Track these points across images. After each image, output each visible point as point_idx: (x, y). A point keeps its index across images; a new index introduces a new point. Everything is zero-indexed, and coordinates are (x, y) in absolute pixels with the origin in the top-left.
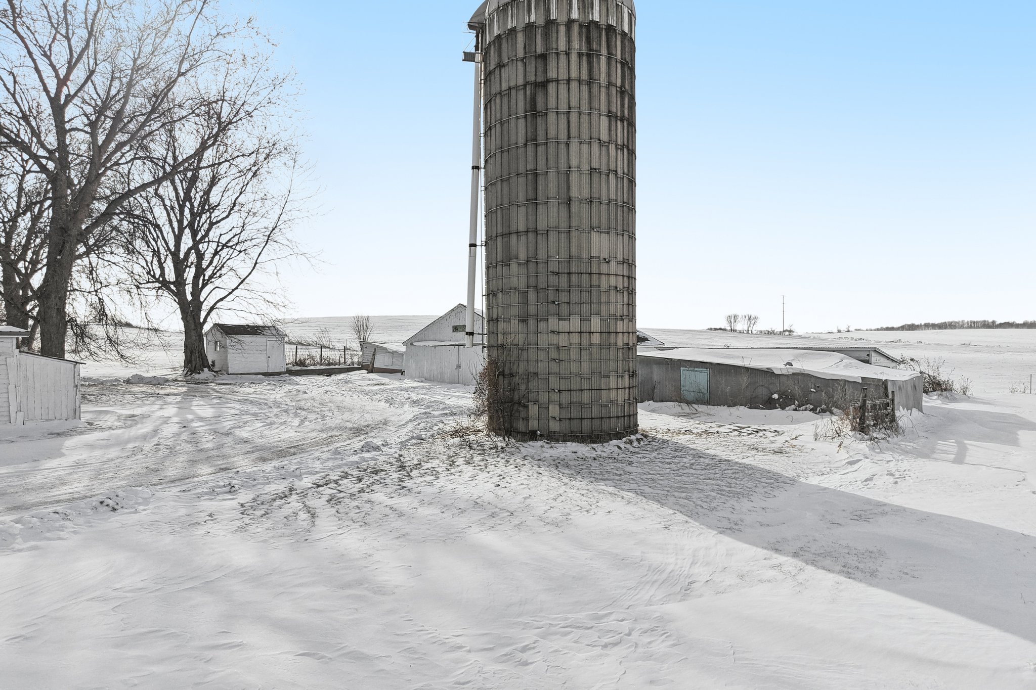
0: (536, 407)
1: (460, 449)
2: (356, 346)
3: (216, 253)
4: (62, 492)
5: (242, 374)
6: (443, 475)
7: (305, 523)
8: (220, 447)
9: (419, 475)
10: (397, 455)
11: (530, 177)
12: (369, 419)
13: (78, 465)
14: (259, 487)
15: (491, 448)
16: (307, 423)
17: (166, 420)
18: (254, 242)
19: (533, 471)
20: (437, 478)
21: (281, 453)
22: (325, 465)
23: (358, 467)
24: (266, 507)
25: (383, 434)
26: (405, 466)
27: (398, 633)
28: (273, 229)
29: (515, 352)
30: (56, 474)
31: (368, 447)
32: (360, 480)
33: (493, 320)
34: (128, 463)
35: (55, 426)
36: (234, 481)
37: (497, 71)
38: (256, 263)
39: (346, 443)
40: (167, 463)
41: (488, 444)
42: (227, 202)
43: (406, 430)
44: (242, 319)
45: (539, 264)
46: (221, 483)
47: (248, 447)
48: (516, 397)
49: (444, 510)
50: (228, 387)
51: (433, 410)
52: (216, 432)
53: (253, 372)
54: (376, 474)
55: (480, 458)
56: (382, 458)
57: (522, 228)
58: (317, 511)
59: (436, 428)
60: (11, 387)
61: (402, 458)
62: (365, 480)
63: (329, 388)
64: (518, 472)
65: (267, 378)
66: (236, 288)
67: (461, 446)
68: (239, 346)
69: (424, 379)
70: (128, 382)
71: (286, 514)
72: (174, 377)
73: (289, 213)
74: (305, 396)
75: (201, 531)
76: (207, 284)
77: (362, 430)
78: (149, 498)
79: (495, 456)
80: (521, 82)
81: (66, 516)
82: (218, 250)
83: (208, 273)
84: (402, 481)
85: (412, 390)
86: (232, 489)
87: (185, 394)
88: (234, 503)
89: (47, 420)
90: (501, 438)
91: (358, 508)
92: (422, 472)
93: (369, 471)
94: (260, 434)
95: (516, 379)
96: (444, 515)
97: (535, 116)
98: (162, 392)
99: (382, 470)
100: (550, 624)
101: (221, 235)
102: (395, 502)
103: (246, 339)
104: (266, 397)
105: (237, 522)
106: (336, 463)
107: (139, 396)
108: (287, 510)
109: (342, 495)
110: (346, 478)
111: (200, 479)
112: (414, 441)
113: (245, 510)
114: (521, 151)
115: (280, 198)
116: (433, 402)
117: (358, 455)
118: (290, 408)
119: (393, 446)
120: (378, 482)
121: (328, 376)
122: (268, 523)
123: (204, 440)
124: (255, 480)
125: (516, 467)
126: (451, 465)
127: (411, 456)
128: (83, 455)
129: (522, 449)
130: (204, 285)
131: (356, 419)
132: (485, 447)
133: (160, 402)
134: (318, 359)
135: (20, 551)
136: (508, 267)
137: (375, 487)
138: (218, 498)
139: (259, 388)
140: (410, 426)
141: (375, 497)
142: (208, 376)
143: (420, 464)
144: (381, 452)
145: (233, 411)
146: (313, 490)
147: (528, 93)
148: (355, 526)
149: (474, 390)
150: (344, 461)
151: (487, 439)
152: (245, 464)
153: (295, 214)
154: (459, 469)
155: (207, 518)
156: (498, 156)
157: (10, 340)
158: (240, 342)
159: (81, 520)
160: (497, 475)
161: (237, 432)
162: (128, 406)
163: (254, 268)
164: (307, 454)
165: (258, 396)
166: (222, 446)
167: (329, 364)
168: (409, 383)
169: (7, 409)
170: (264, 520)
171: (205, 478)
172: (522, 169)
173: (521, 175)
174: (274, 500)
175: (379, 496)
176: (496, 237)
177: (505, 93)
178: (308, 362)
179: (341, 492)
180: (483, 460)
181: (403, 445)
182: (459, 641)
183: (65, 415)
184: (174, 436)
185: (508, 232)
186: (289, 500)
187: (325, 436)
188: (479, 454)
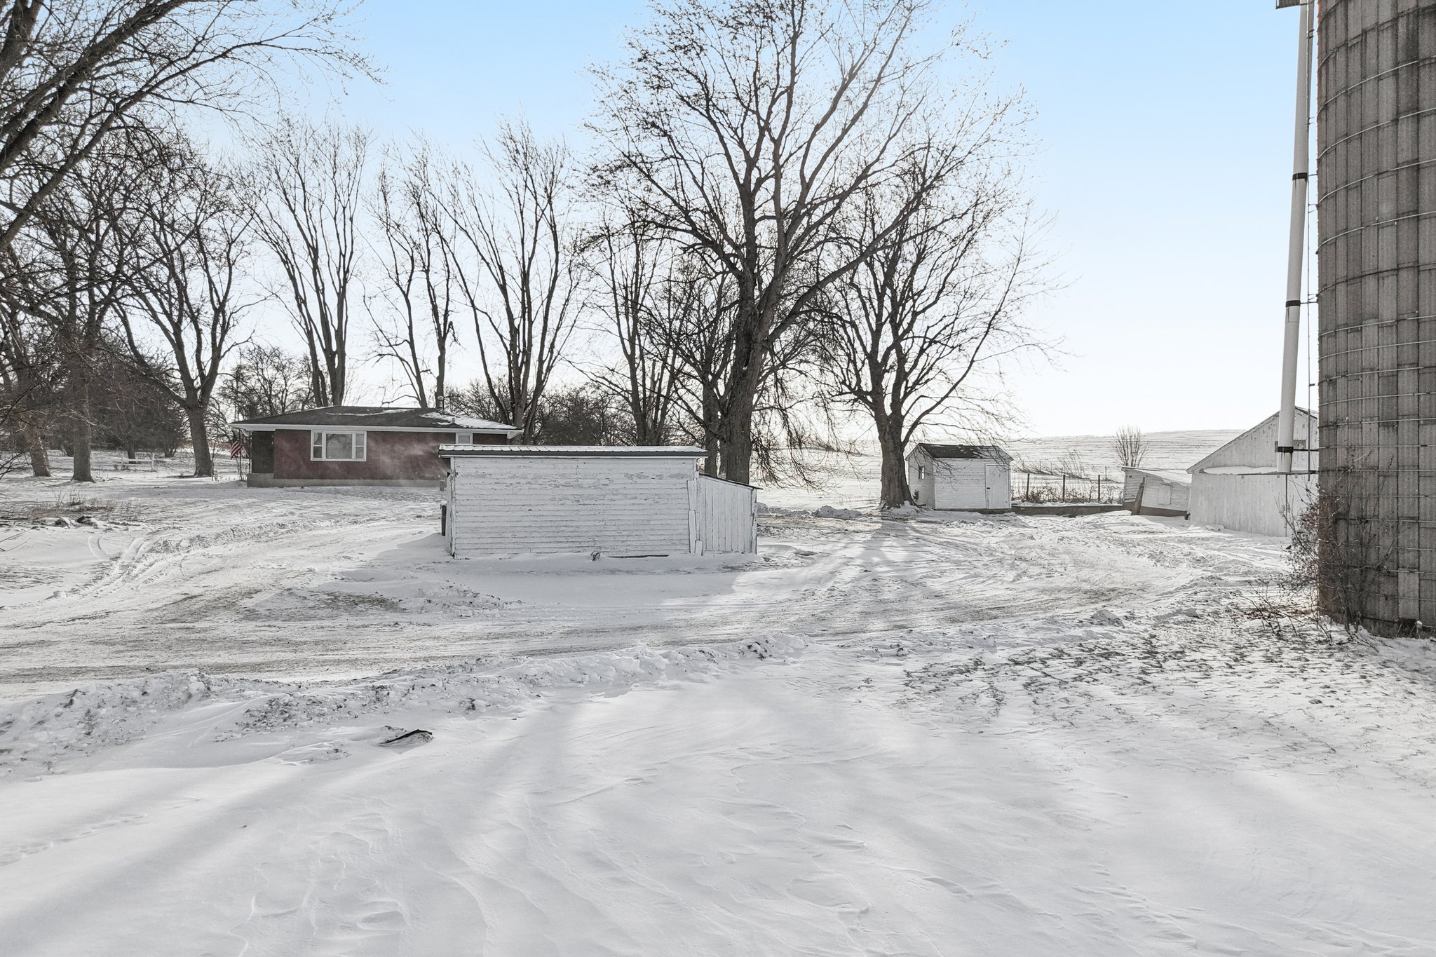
0: (1414, 579)
1: (1260, 637)
2: (1120, 476)
3: (922, 351)
4: (723, 632)
5: (951, 510)
6: (1219, 673)
7: (985, 710)
8: (904, 599)
9: (1178, 668)
10: (1146, 636)
11: (1403, 175)
12: (1118, 581)
13: (747, 604)
14: (936, 653)
15: (1319, 642)
16: (1025, 579)
17: (848, 562)
18: (971, 333)
19: (1398, 687)
20: (1207, 676)
21: (978, 615)
22: (1031, 636)
23: (1081, 645)
24: (939, 680)
25: (1134, 603)
26: (1157, 653)
27: (1081, 887)
28: (996, 313)
29: (1372, 480)
30: (722, 612)
31: (1101, 619)
32: (1080, 662)
33: (1327, 426)
34: (796, 607)
35: (731, 558)
36: (904, 642)
37: (1340, 10)
38: (972, 361)
39: (1073, 611)
40: (838, 612)
41: (1314, 634)
42: (935, 284)
43: (1172, 600)
44: (953, 438)
45: (1422, 325)
46: (888, 643)
47: (938, 603)
48: (1373, 558)
49: (1206, 725)
50: (931, 525)
51: (1225, 575)
52: (902, 580)
53: (967, 507)
54: (1106, 658)
55: (1294, 655)
56: (1122, 637)
57: (1386, 263)
58: (1006, 696)
59: (1225, 602)
60: (692, 513)
61: (1154, 640)
62: (1088, 664)
63: (1069, 534)
64: (1366, 684)
65: (985, 516)
66: (946, 396)
67: (1262, 633)
68: (947, 472)
69: (1222, 527)
70: (817, 514)
71: (963, 694)
72: (868, 511)
73: (1018, 289)
74: (1030, 543)
75: (852, 698)
76: (910, 392)
77: (1103, 594)
78: (802, 649)
79: (1325, 655)
80: (1386, 14)
81: (711, 658)
82: (925, 347)
83: (912, 378)
84: (1147, 674)
85: (1201, 541)
86: (899, 652)
87: (878, 532)
88: (898, 670)
89: (724, 552)
90: (1342, 628)
91: (1068, 701)
92: (1183, 663)
93: (1096, 652)
94: (957, 588)
95: (1373, 527)
96: (1204, 733)
97: (1415, 69)
98: (851, 528)
99: (1118, 654)
100: (1366, 945)
101: (928, 327)
102: (1126, 702)
103: (958, 463)
104: (977, 541)
105: (896, 694)
106: (1048, 636)
107: (825, 531)
108: (965, 689)
109: (1048, 680)
110: (1059, 657)
111: (868, 635)
112: (1181, 618)
113: (910, 681)
114: (1387, 134)
115: (1006, 269)
116: (1230, 562)
117: (1084, 628)
118: (1007, 557)
119: (1143, 621)
120: (1107, 670)
121: (1070, 517)
122: (937, 702)
123: (886, 589)
124: (931, 644)
125: (1364, 677)
126: (1236, 660)
127: (1169, 639)
128: (751, 594)
129: (1382, 649)
130: (906, 395)
131: (1099, 579)
132: (1308, 639)
133: (846, 540)
134: (1059, 493)
135: (663, 688)
136: (1357, 335)
137: (1100, 676)
138: (880, 661)
139: (970, 529)
140: (1181, 596)
141: (1093, 689)
142: (909, 510)
143: (1182, 652)
144: (1121, 628)
145: (930, 557)
146: (1008, 668)
147: (1402, 30)
148: (1056, 724)
149: (1289, 541)
150: (1061, 634)
151: (1314, 626)
152: (926, 623)
153: (1026, 289)
154: (1250, 667)
155: (863, 683)
156: (1341, 150)
157: (691, 462)
158: (949, 468)
159: (726, 664)
160: (1322, 685)
161: (929, 582)
162: (810, 543)
163: (969, 368)
164: (1013, 620)
165: (966, 539)
166: (906, 598)
167: (1075, 500)
168: (1195, 531)
169: (687, 537)
170: (932, 697)
171: (874, 634)
172: (1387, 163)
173: (1385, 175)
174: (951, 673)
175: (1104, 689)
176: (1336, 284)
177: (1355, 42)
178: (1043, 497)
179: (1047, 675)
180: (1299, 659)
181: (1161, 621)
182: (1180, 926)
183: (741, 548)
184: (852, 582)
185: (1358, 273)
186: (971, 677)
187: (1046, 597)
188: (1294, 649)
